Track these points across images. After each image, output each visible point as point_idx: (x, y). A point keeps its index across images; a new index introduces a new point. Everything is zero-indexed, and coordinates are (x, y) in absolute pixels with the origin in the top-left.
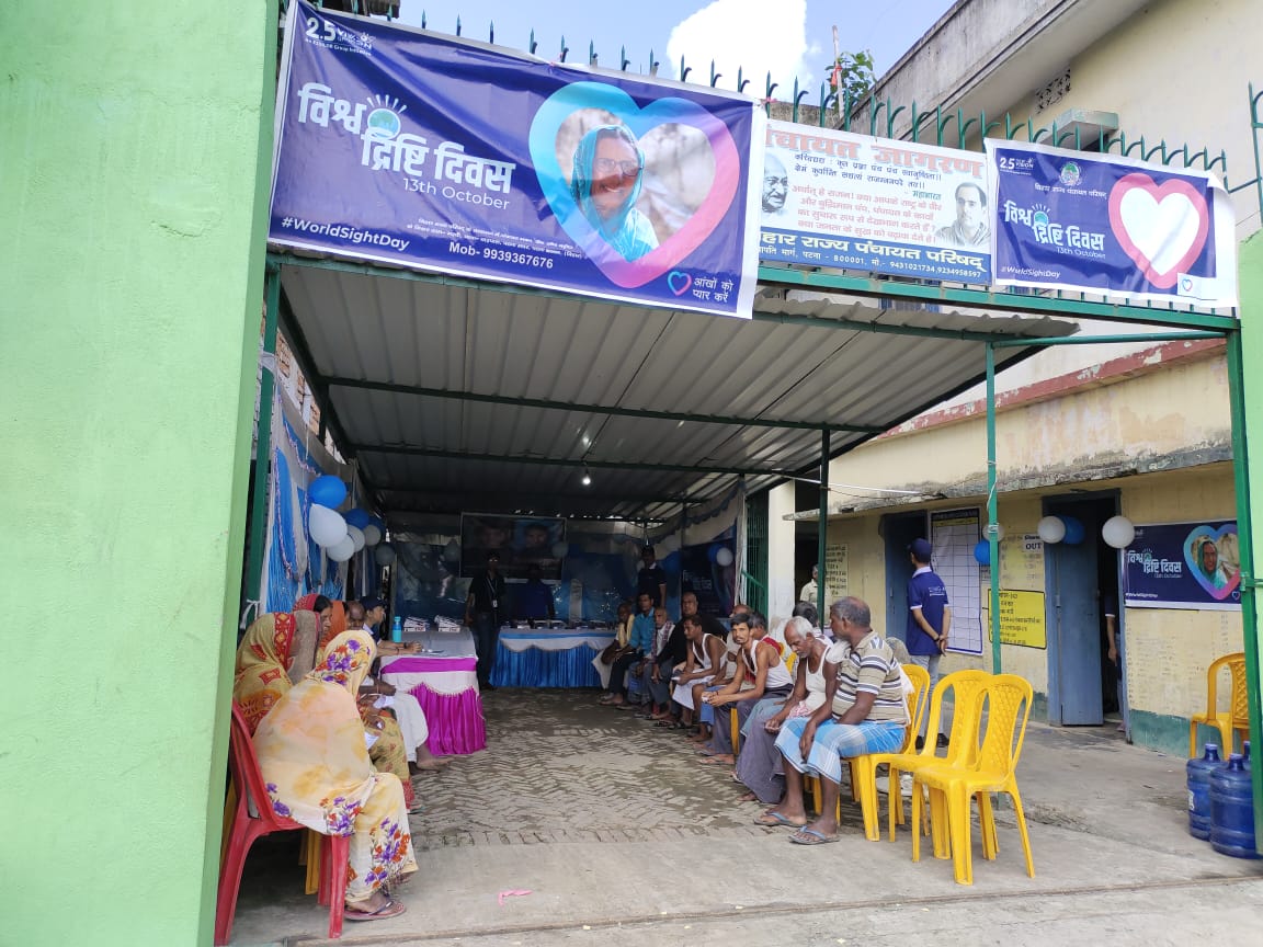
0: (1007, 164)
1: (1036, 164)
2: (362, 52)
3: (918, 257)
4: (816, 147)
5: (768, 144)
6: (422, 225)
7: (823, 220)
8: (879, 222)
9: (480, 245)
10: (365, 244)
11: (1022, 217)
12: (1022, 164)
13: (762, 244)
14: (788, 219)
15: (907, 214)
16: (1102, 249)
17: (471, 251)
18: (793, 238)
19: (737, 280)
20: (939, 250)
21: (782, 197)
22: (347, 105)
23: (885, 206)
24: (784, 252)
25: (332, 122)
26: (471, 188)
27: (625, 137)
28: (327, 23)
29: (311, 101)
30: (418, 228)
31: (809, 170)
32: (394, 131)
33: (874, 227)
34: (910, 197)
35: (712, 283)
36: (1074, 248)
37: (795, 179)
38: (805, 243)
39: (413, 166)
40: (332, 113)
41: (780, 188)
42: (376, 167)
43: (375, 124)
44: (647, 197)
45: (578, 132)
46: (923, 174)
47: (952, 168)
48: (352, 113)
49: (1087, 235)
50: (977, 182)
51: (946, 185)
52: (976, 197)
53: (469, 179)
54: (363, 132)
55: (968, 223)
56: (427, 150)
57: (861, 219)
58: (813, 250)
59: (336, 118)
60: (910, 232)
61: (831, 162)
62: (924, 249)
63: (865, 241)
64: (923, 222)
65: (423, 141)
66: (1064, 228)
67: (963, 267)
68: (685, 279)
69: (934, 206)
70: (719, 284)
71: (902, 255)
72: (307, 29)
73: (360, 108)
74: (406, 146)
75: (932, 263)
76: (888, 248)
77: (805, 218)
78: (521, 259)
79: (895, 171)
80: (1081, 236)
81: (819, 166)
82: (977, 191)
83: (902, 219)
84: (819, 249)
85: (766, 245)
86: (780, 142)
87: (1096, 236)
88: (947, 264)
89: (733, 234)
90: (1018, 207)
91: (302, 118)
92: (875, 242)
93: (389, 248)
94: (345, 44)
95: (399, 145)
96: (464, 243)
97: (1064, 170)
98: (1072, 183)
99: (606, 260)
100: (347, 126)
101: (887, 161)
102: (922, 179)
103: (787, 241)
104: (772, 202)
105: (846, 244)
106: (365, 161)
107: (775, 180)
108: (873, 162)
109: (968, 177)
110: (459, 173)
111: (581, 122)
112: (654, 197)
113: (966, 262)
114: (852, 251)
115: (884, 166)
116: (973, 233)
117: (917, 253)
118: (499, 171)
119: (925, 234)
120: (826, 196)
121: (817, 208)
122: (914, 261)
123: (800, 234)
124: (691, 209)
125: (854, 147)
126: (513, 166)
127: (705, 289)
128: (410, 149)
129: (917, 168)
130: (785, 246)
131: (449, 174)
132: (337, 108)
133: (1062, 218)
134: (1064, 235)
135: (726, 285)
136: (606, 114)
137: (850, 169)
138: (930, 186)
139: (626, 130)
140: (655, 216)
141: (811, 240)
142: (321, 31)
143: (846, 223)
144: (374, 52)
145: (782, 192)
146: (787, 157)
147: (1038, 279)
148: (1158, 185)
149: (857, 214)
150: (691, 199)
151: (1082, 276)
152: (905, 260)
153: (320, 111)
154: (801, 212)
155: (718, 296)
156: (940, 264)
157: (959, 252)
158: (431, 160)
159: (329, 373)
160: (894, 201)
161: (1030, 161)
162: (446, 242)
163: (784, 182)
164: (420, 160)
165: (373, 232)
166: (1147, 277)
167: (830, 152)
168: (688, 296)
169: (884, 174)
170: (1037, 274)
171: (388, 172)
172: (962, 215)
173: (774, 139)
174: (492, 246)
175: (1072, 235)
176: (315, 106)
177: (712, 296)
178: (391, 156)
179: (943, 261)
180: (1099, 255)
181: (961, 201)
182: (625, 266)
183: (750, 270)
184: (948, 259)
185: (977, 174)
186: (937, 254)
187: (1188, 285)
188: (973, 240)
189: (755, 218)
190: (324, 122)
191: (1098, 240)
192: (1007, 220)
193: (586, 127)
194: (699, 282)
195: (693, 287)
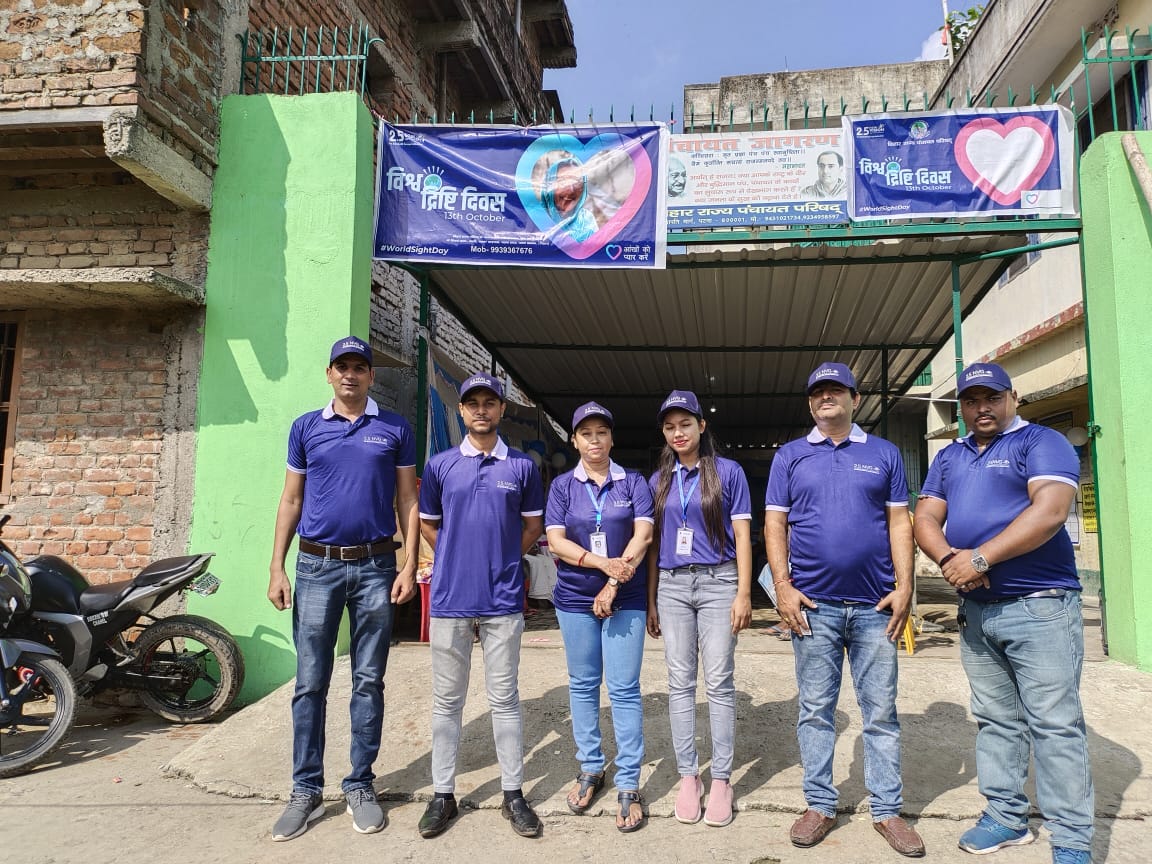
0: (863, 132)
1: (885, 127)
2: (419, 144)
3: (787, 211)
4: (706, 147)
5: (672, 151)
6: (455, 239)
7: (713, 196)
8: (754, 191)
9: (488, 246)
10: (425, 255)
11: (876, 168)
12: (875, 129)
13: (669, 218)
14: (688, 199)
15: (778, 182)
16: (949, 182)
17: (483, 250)
18: (691, 211)
19: (652, 245)
20: (804, 203)
21: (683, 185)
22: (412, 176)
23: (759, 179)
24: (685, 221)
25: (405, 187)
26: (482, 212)
27: (575, 164)
28: (399, 132)
29: (393, 177)
30: (452, 240)
31: (702, 164)
32: (438, 186)
33: (751, 195)
34: (781, 170)
35: (636, 249)
36: (922, 184)
37: (691, 171)
38: (700, 213)
39: (450, 205)
40: (404, 182)
41: (681, 180)
42: (429, 209)
43: (428, 184)
44: (592, 200)
45: (546, 166)
46: (790, 151)
47: (814, 143)
48: (415, 180)
49: (935, 173)
50: (836, 150)
51: (809, 156)
52: (835, 161)
53: (481, 207)
54: (421, 190)
55: (828, 180)
56: (457, 194)
57: (742, 191)
58: (707, 217)
59: (407, 185)
60: (780, 193)
61: (719, 156)
62: (791, 205)
63: (746, 205)
64: (790, 185)
65: (454, 189)
66: (914, 172)
67: (824, 213)
68: (617, 248)
69: (799, 173)
70: (641, 249)
71: (774, 211)
72: (390, 136)
73: (420, 176)
74: (446, 194)
75: (799, 213)
76: (763, 208)
77: (699, 197)
78: (513, 250)
79: (768, 153)
80: (930, 175)
81: (708, 159)
82: (835, 157)
83: (773, 186)
84: (711, 216)
85: (673, 218)
86: (681, 149)
87: (944, 173)
88: (811, 213)
89: (648, 216)
90: (873, 162)
91: (389, 189)
92: (753, 205)
93: (438, 255)
94: (409, 141)
95: (441, 194)
96: (478, 245)
97: (913, 128)
98: (920, 136)
99: (564, 244)
100: (413, 188)
101: (761, 147)
102: (789, 155)
103: (687, 214)
104: (675, 189)
105: (731, 210)
106: (424, 207)
107: (677, 175)
108: (750, 150)
109: (828, 147)
110: (475, 205)
111: (547, 160)
112: (595, 199)
113: (827, 209)
114: (735, 213)
115: (759, 151)
116: (832, 187)
117: (786, 208)
118: (497, 199)
119: (793, 194)
120: (715, 179)
121: (709, 188)
122: (784, 214)
123: (696, 208)
124: (620, 203)
125: (735, 143)
126: (505, 195)
127: (632, 253)
128: (447, 195)
129: (785, 148)
130: (686, 217)
131: (470, 206)
132: (407, 179)
133: (912, 164)
134: (914, 177)
135: (645, 249)
136: (563, 152)
137: (733, 157)
138: (795, 159)
139: (576, 160)
140: (597, 212)
141: (704, 211)
142: (397, 137)
143: (730, 195)
144: (426, 144)
145: (682, 182)
146: (684, 157)
147: (890, 213)
148: (1003, 124)
149: (737, 187)
150: (619, 196)
151: (930, 205)
152: (777, 214)
153: (399, 182)
154: (697, 193)
155: (641, 257)
156: (805, 213)
157: (820, 203)
158: (459, 199)
159: (496, 340)
160: (767, 175)
161: (881, 126)
162: (468, 246)
163: (684, 175)
164: (453, 201)
165: (428, 247)
166: (992, 198)
167: (717, 149)
168: (621, 259)
169: (759, 156)
170: (888, 209)
171: (436, 210)
172: (823, 176)
173: (675, 148)
174: (495, 245)
175: (921, 176)
176: (396, 180)
177: (637, 258)
178: (437, 200)
179: (807, 210)
180: (946, 187)
181: (822, 166)
182: (577, 246)
183: (661, 236)
184: (812, 209)
185: (835, 144)
186: (802, 207)
187: (1032, 199)
188: (833, 192)
189: (663, 201)
190: (401, 188)
191: (947, 175)
192: (862, 173)
193: (550, 162)
194: (627, 249)
195: (623, 253)
